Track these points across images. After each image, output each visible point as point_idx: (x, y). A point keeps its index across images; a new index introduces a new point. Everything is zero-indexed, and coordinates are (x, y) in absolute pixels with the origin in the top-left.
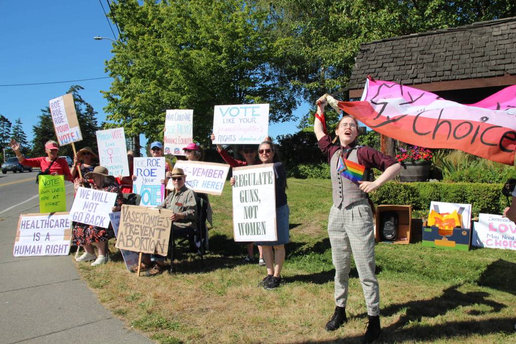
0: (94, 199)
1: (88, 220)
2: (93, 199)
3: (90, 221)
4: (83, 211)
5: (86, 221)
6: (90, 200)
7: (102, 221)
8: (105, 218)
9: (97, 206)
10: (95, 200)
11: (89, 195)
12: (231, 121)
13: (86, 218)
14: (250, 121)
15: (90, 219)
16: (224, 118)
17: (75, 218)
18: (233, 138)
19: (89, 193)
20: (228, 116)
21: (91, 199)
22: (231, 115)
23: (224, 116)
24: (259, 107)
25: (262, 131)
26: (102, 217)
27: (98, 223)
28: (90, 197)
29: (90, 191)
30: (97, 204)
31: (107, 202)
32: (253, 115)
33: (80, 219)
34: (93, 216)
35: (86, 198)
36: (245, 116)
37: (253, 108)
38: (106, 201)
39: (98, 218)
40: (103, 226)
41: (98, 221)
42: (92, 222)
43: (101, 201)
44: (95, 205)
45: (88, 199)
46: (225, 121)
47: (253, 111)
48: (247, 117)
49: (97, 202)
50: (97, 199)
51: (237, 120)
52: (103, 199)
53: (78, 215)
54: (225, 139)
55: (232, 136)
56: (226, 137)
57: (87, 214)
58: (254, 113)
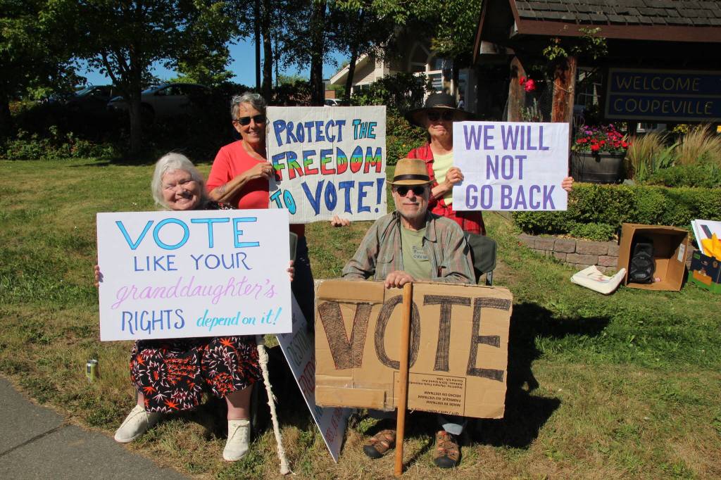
0: (510, 145)
1: (510, 200)
2: (505, 147)
3: (518, 203)
4: (487, 182)
5: (507, 202)
6: (499, 150)
7: (547, 197)
8: (553, 187)
9: (524, 161)
10: (514, 148)
11: (491, 138)
12: (164, 263)
13: (503, 197)
14: (228, 263)
15: (514, 197)
16: (135, 253)
17: (472, 202)
18: (174, 319)
19: (490, 132)
20: (149, 248)
21: (502, 146)
22: (160, 244)
23: (134, 247)
24: (255, 219)
25: (272, 293)
26: (545, 188)
27: (538, 203)
28: (497, 142)
29: (492, 127)
30: (521, 158)
31: (547, 149)
32: (237, 244)
33: (486, 203)
34: (521, 188)
35: (486, 147)
36: (211, 246)
37: (236, 221)
38: (544, 145)
39: (535, 191)
40: (553, 207)
41: (538, 197)
42: (524, 203)
43: (529, 148)
44: (516, 162)
45: (492, 148)
46: (142, 264)
47: (237, 233)
48: (217, 251)
49: (518, 152)
50: (519, 145)
51: (182, 258)
52: (535, 143)
53: (478, 194)
54: (145, 325)
55: (172, 314)
56: (148, 318)
57: (503, 187)
58: (241, 239)
